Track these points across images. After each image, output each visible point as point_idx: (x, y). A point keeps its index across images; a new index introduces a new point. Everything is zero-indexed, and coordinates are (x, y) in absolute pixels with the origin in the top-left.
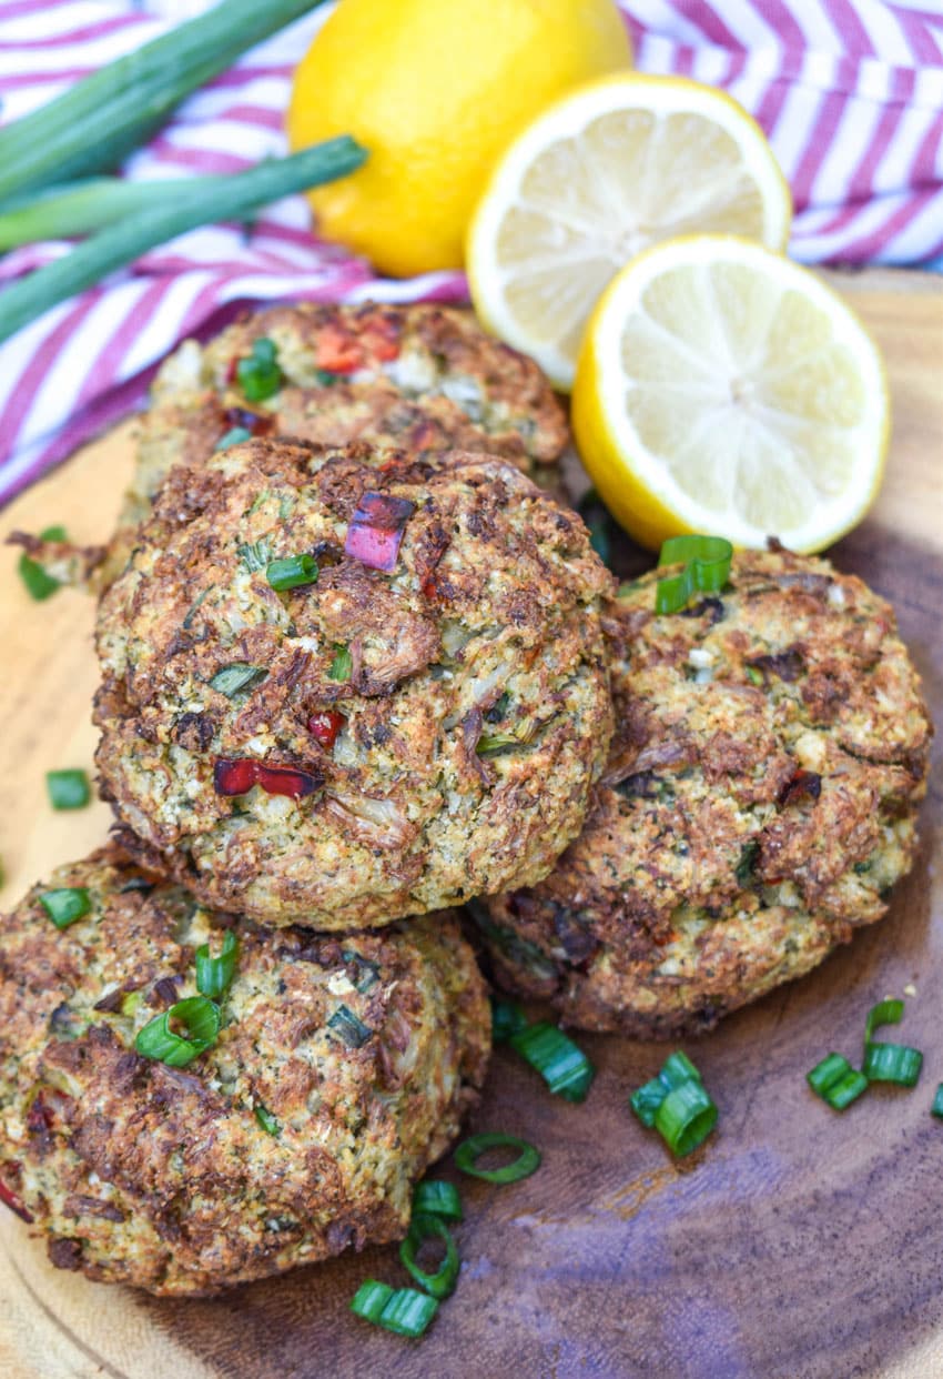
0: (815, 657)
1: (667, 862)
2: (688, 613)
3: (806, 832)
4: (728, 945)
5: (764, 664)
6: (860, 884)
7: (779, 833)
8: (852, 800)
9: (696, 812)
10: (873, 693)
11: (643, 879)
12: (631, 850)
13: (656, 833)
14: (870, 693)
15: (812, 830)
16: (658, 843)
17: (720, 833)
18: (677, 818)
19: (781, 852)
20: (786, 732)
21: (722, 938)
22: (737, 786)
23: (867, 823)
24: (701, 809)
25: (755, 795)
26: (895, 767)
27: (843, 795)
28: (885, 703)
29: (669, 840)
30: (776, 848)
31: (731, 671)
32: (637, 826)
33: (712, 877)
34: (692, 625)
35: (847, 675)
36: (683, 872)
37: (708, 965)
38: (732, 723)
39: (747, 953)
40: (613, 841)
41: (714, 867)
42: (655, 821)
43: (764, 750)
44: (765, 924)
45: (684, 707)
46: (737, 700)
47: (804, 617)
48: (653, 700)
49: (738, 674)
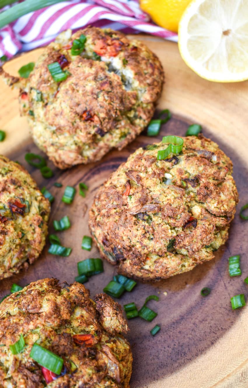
0: (203, 181)
1: (146, 242)
2: (167, 160)
3: (190, 237)
4: (164, 265)
5: (187, 181)
6: (206, 251)
7: (182, 237)
8: (207, 228)
9: (157, 228)
10: (220, 193)
11: (138, 246)
12: (136, 236)
13: (144, 233)
14: (218, 194)
15: (192, 237)
16: (144, 235)
17: (163, 236)
18: (151, 229)
19: (182, 242)
20: (189, 204)
21: (162, 262)
22: (171, 221)
23: (210, 235)
24: (158, 227)
25: (176, 225)
26: (222, 218)
27: (204, 227)
28: (223, 197)
29: (148, 235)
30: (180, 241)
31: (177, 182)
32: (139, 229)
33: (159, 248)
34: (168, 164)
35: (212, 188)
36: (150, 245)
37: (157, 269)
38: (172, 201)
39: (169, 268)
40: (131, 232)
41: (160, 245)
42: (144, 229)
43: (181, 211)
44: (176, 260)
45: (159, 193)
46: (176, 192)
47: (202, 166)
48: (150, 189)
49: (179, 183)
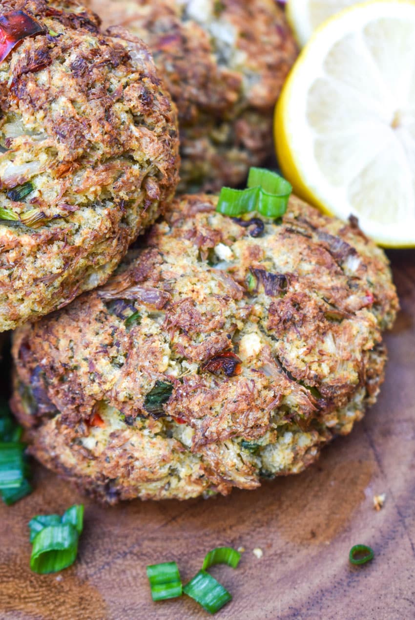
0: (296, 288)
1: (103, 365)
2: (239, 221)
3: (209, 395)
4: (128, 447)
5: (260, 275)
6: (239, 455)
7: (190, 386)
8: (255, 392)
9: (141, 342)
10: (324, 334)
11: (84, 368)
12: (87, 346)
13: (107, 342)
14: (321, 333)
15: (213, 398)
16: (105, 349)
17: (147, 364)
18: (126, 339)
19: (185, 399)
20: (241, 326)
21: (127, 440)
22: (179, 340)
23: (259, 414)
24: (145, 341)
25: (186, 352)
26: (304, 388)
27: (251, 385)
28: (329, 345)
29: (113, 352)
30: (181, 395)
31: (238, 271)
32: (101, 332)
33: (128, 392)
34: (235, 229)
35: (310, 311)
36: (110, 377)
37: (109, 453)
38: (201, 298)
39: (137, 459)
40: (81, 334)
41: (132, 385)
42: (112, 335)
43: (211, 325)
44: (159, 446)
45: (181, 272)
46: (220, 285)
47: (313, 263)
48: (166, 258)
49: (241, 275)
